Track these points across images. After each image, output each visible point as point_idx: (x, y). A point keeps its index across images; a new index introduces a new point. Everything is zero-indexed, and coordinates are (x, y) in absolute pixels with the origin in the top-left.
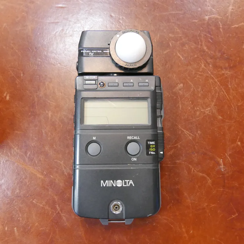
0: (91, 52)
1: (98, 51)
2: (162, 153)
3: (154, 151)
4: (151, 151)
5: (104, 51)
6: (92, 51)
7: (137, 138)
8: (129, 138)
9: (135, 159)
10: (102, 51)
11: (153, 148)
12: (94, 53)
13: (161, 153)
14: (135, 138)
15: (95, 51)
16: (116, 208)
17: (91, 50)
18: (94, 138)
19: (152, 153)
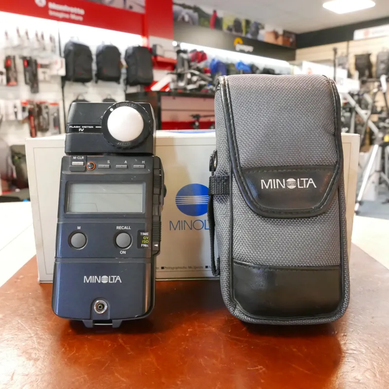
0: (81, 128)
1: (90, 127)
2: (157, 245)
3: (147, 244)
4: (143, 243)
5: (96, 127)
6: (83, 127)
7: (128, 228)
8: (119, 228)
9: (124, 252)
10: (94, 126)
11: (146, 239)
12: (85, 129)
13: (155, 245)
14: (125, 228)
15: (86, 127)
16: (100, 307)
17: (81, 126)
18: (79, 228)
19: (145, 245)
